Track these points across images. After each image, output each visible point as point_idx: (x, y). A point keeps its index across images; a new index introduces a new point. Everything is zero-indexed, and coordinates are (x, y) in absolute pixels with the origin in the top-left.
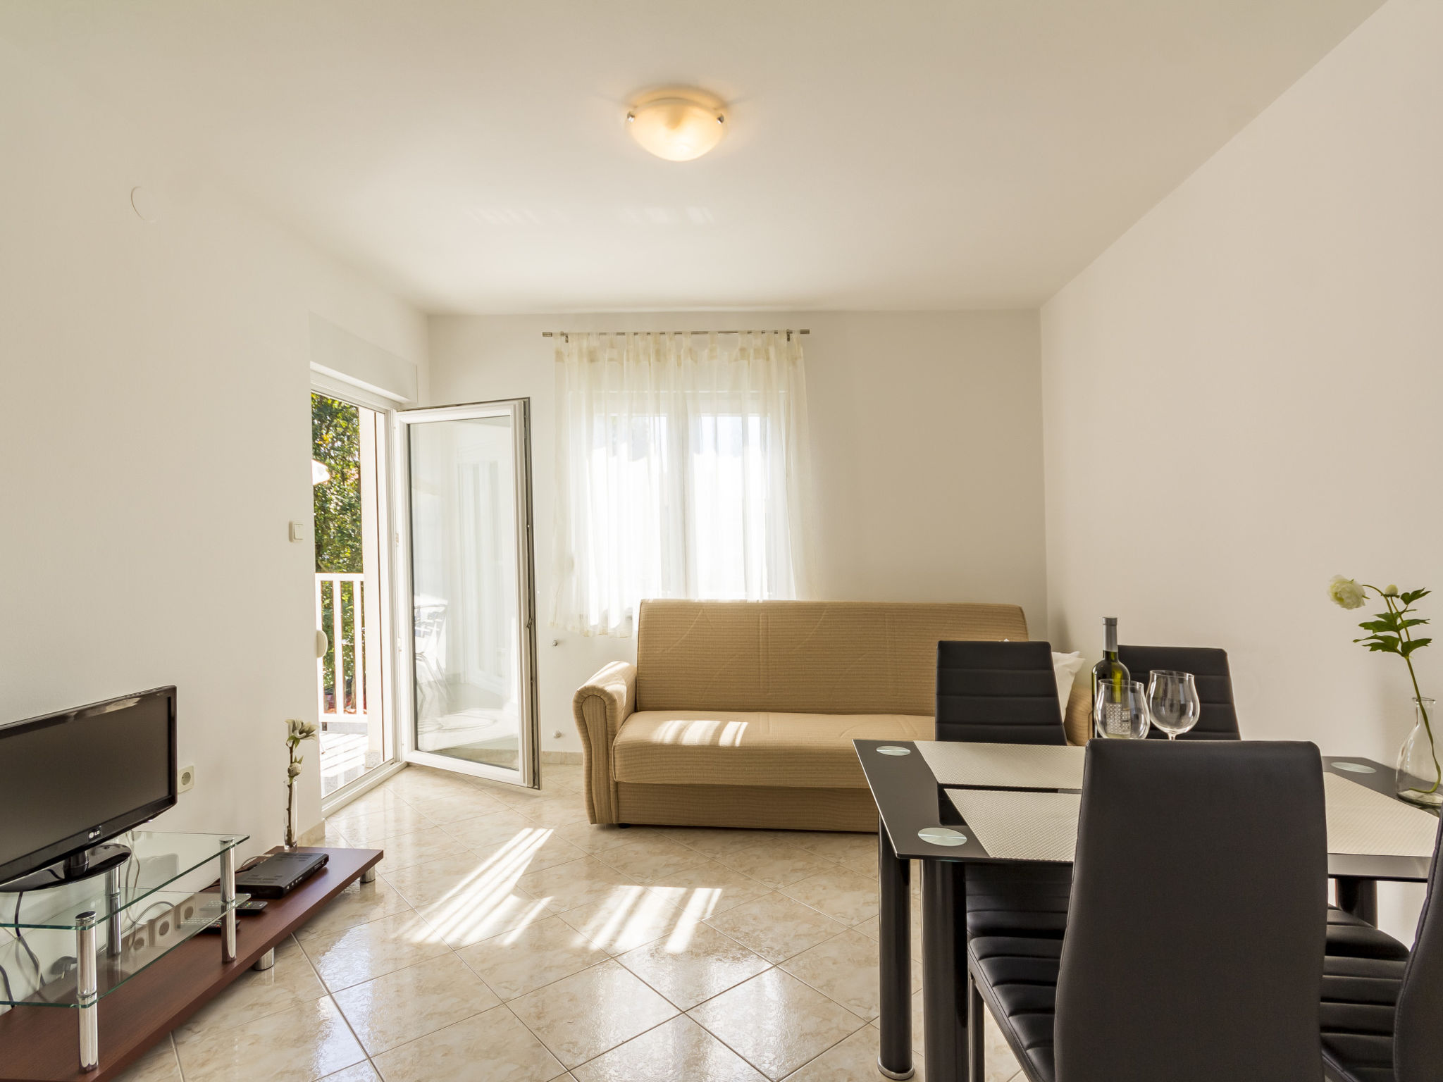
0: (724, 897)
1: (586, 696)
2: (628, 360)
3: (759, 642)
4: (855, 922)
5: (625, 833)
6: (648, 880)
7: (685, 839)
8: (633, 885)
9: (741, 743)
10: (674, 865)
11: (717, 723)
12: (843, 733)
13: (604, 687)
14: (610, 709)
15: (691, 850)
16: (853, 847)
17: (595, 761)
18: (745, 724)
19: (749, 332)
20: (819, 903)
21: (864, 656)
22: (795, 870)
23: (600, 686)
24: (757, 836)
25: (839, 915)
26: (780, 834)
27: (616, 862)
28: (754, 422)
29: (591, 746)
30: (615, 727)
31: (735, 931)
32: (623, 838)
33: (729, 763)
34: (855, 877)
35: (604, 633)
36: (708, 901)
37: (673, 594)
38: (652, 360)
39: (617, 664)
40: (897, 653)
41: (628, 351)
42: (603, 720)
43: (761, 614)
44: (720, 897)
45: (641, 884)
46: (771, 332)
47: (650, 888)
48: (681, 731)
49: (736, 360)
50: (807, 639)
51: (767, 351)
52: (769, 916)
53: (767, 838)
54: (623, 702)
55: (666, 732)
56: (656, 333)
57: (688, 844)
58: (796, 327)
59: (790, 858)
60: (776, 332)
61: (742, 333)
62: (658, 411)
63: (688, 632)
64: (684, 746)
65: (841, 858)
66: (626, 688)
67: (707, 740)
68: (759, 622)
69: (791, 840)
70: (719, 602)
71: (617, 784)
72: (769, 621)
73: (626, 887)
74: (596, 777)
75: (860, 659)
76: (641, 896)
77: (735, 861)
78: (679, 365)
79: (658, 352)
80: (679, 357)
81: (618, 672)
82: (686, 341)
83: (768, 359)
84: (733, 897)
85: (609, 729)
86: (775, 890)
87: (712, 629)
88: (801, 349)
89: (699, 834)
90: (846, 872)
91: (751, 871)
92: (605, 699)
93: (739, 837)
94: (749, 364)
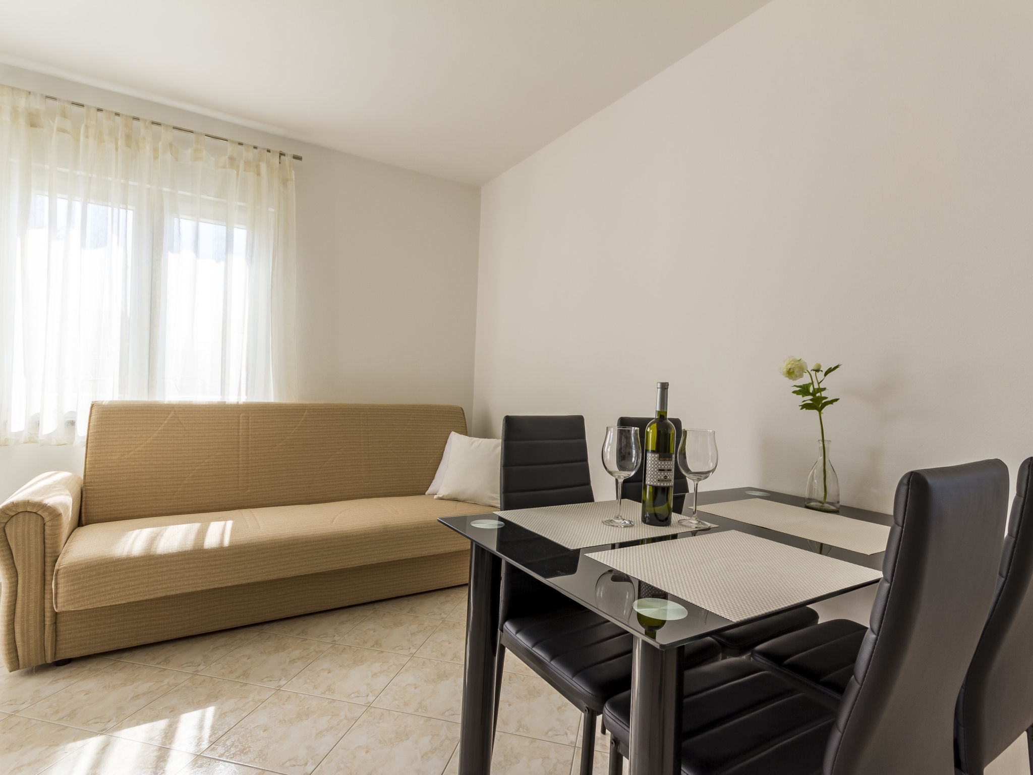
0: (220, 716)
1: (12, 514)
2: (87, 137)
3: (238, 442)
4: (371, 698)
5: (65, 671)
6: (110, 725)
7: (154, 659)
8: (90, 737)
9: (230, 542)
10: (144, 694)
11: (196, 526)
12: (334, 519)
13: (42, 500)
14: (52, 526)
15: (165, 669)
16: (342, 623)
17: (23, 592)
18: (230, 523)
19: (241, 144)
20: (329, 689)
21: (341, 450)
22: (292, 661)
23: (37, 499)
24: (241, 635)
25: (353, 695)
26: (266, 627)
27: (57, 712)
28: (240, 235)
29: (17, 576)
30: (57, 547)
31: (246, 754)
32: (64, 678)
33: (216, 565)
34: (354, 652)
35: (32, 440)
36: (201, 727)
37: (135, 395)
38: (119, 144)
39: (56, 473)
40: (370, 446)
41: (87, 126)
42: (39, 540)
43: (241, 415)
44: (214, 716)
45: (101, 732)
46: (264, 149)
47: (117, 734)
48: (153, 540)
49: (224, 167)
50: (288, 438)
51: (258, 166)
52: (280, 721)
53: (252, 634)
54: (68, 515)
55: (133, 543)
56: (127, 116)
57: (158, 664)
58: (290, 151)
59: (284, 649)
60: (269, 151)
61: (233, 142)
62: (125, 202)
63: (155, 435)
64: (160, 555)
65: (334, 636)
66: (71, 500)
67: (189, 545)
68: (239, 423)
69: (277, 629)
70: (194, 403)
71: (56, 615)
72: (250, 421)
73: (79, 743)
74: (23, 611)
75: (338, 453)
76: (104, 750)
77: (223, 668)
78: (156, 158)
79: (128, 137)
80: (155, 150)
81: (58, 483)
82: (167, 135)
83: (259, 174)
84: (231, 711)
85: (48, 550)
86: (279, 689)
87: (185, 430)
88: (293, 173)
89: (169, 648)
90: (344, 649)
91: (245, 674)
92: (45, 515)
93: (221, 640)
94: (238, 174)
